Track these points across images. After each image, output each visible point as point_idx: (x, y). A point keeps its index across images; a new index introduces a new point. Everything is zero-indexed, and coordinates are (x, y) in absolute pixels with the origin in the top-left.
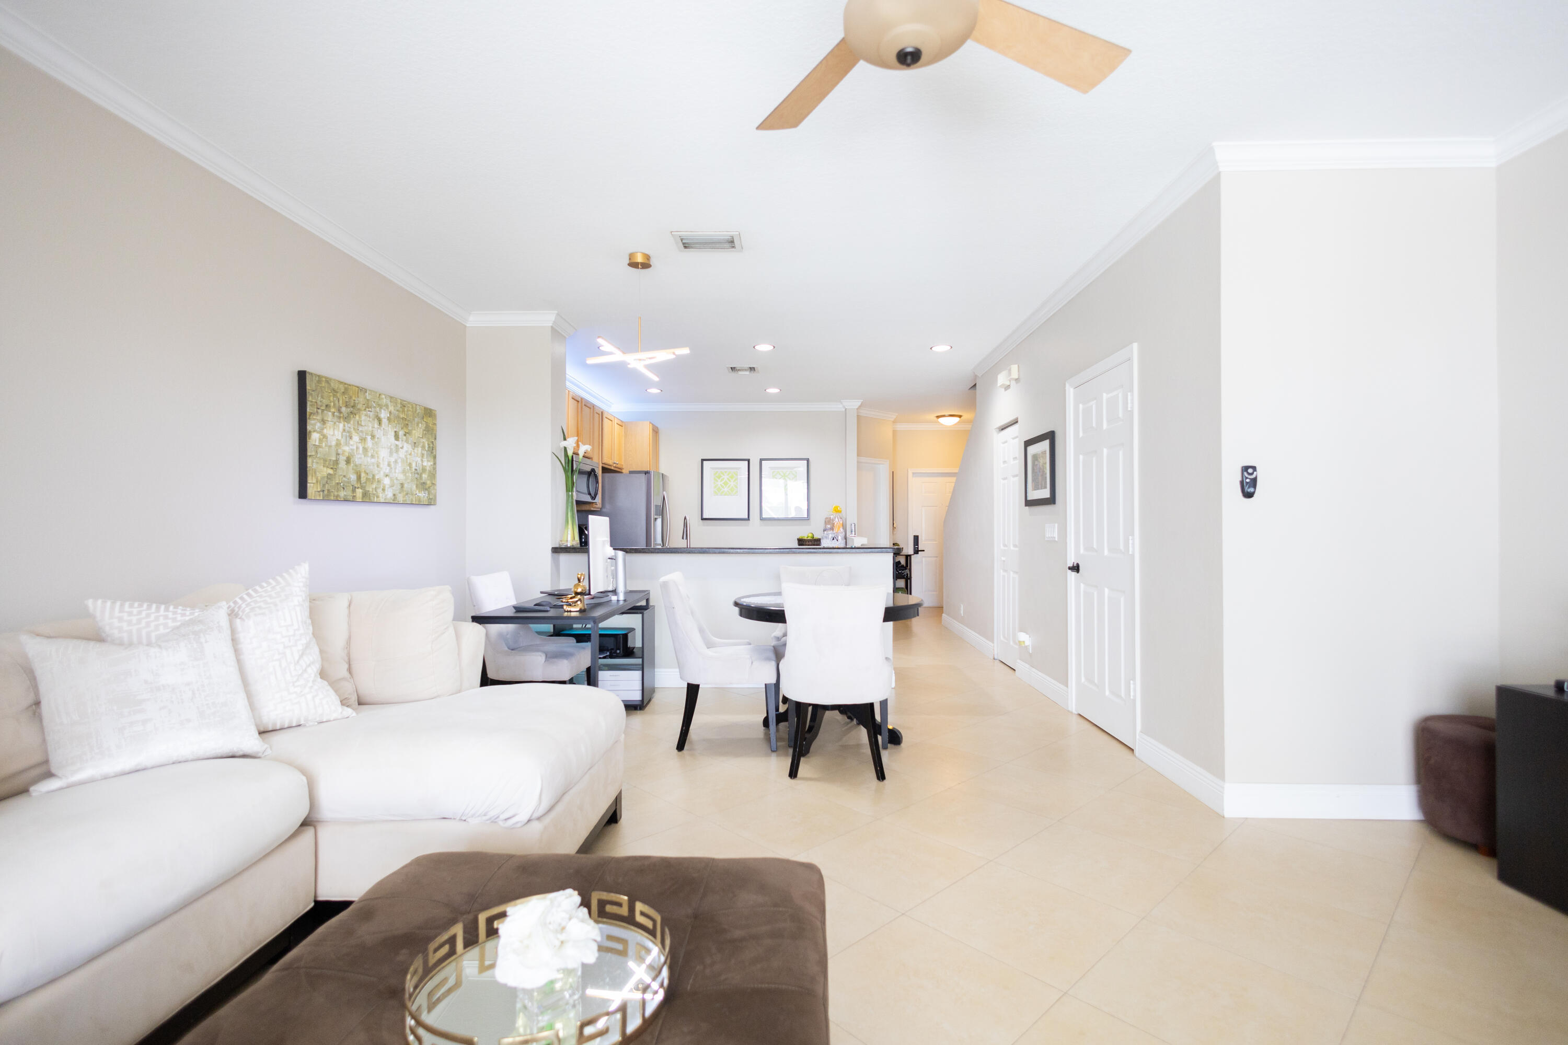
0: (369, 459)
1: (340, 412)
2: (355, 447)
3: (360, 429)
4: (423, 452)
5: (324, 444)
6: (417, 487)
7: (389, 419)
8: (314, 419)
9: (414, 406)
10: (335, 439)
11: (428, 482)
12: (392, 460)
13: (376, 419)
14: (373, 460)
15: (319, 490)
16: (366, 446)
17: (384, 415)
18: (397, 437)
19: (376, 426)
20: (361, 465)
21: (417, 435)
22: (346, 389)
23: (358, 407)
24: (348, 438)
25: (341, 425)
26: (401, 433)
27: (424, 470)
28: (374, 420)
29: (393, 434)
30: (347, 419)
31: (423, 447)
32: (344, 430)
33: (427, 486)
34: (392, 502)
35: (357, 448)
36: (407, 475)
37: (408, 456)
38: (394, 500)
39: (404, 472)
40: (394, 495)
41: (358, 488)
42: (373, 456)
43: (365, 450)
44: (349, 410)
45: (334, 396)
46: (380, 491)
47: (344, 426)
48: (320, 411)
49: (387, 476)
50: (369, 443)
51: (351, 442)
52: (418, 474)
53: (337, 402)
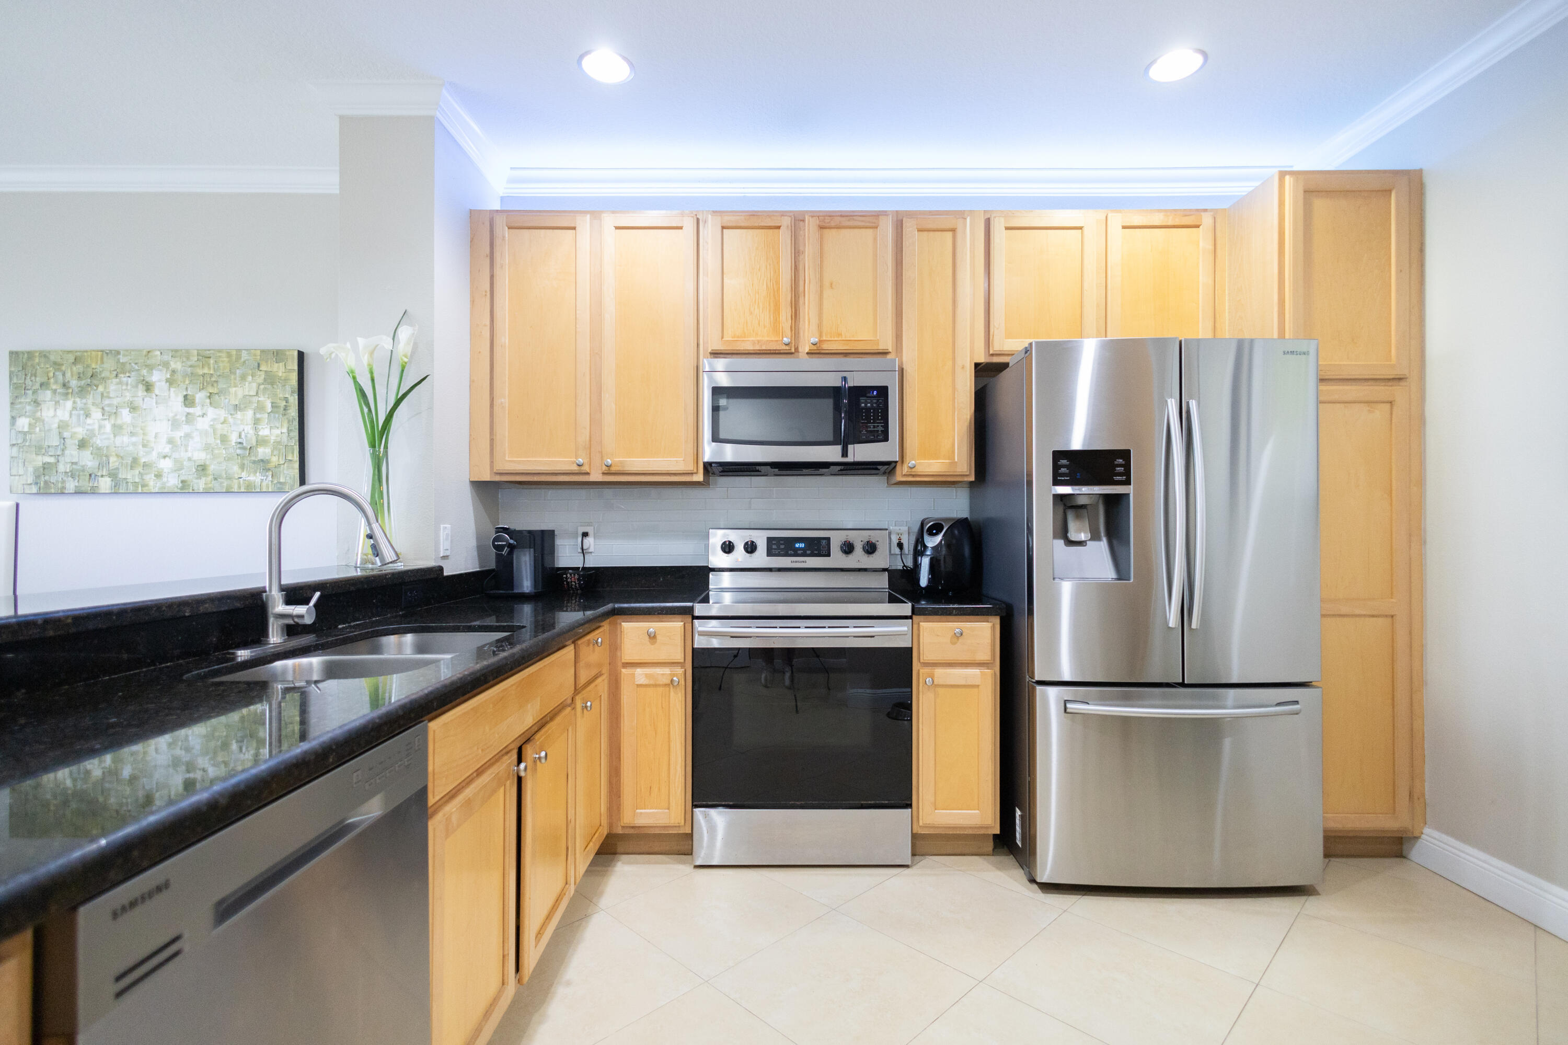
0: (126, 439)
1: (65, 385)
2: (96, 427)
3: (107, 402)
4: (258, 416)
5: (38, 429)
6: (242, 467)
7: (171, 382)
8: (20, 403)
9: (234, 353)
10: (57, 420)
11: (274, 459)
12: (178, 434)
13: (140, 386)
14: (134, 439)
15: (29, 482)
16: (119, 422)
17: (158, 377)
18: (188, 401)
19: (141, 392)
20: (107, 447)
21: (240, 394)
22: (76, 361)
23: (103, 375)
24: (82, 418)
25: (69, 404)
26: (200, 396)
27: (261, 442)
28: (137, 386)
29: (181, 399)
30: (82, 391)
31: (260, 408)
32: (74, 408)
33: (272, 465)
34: (176, 490)
35: (100, 427)
36: (216, 452)
37: (219, 426)
38: (182, 488)
39: (207, 448)
40: (183, 482)
41: (102, 476)
42: (132, 434)
43: (118, 429)
44: (83, 382)
45: (56, 370)
46: (150, 479)
47: (74, 402)
48: (30, 392)
49: (165, 457)
50: (126, 416)
51: (89, 421)
52: (245, 448)
53: (60, 377)
